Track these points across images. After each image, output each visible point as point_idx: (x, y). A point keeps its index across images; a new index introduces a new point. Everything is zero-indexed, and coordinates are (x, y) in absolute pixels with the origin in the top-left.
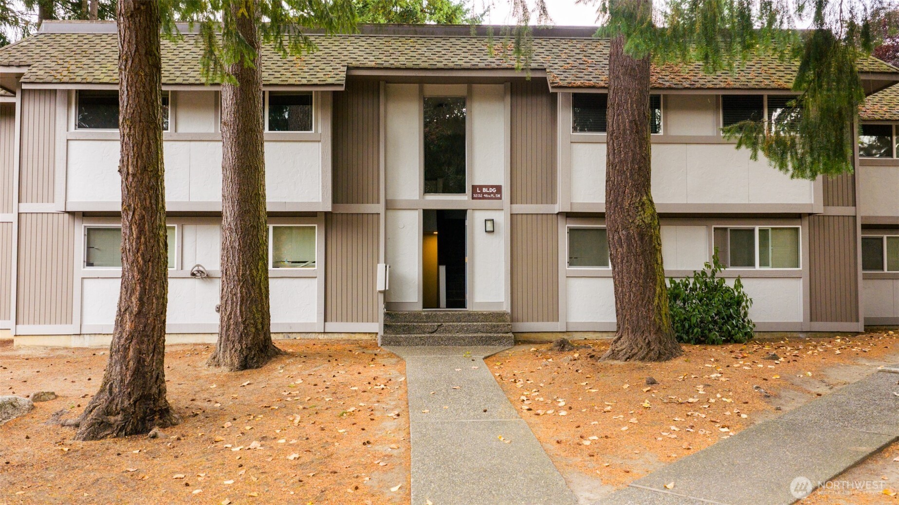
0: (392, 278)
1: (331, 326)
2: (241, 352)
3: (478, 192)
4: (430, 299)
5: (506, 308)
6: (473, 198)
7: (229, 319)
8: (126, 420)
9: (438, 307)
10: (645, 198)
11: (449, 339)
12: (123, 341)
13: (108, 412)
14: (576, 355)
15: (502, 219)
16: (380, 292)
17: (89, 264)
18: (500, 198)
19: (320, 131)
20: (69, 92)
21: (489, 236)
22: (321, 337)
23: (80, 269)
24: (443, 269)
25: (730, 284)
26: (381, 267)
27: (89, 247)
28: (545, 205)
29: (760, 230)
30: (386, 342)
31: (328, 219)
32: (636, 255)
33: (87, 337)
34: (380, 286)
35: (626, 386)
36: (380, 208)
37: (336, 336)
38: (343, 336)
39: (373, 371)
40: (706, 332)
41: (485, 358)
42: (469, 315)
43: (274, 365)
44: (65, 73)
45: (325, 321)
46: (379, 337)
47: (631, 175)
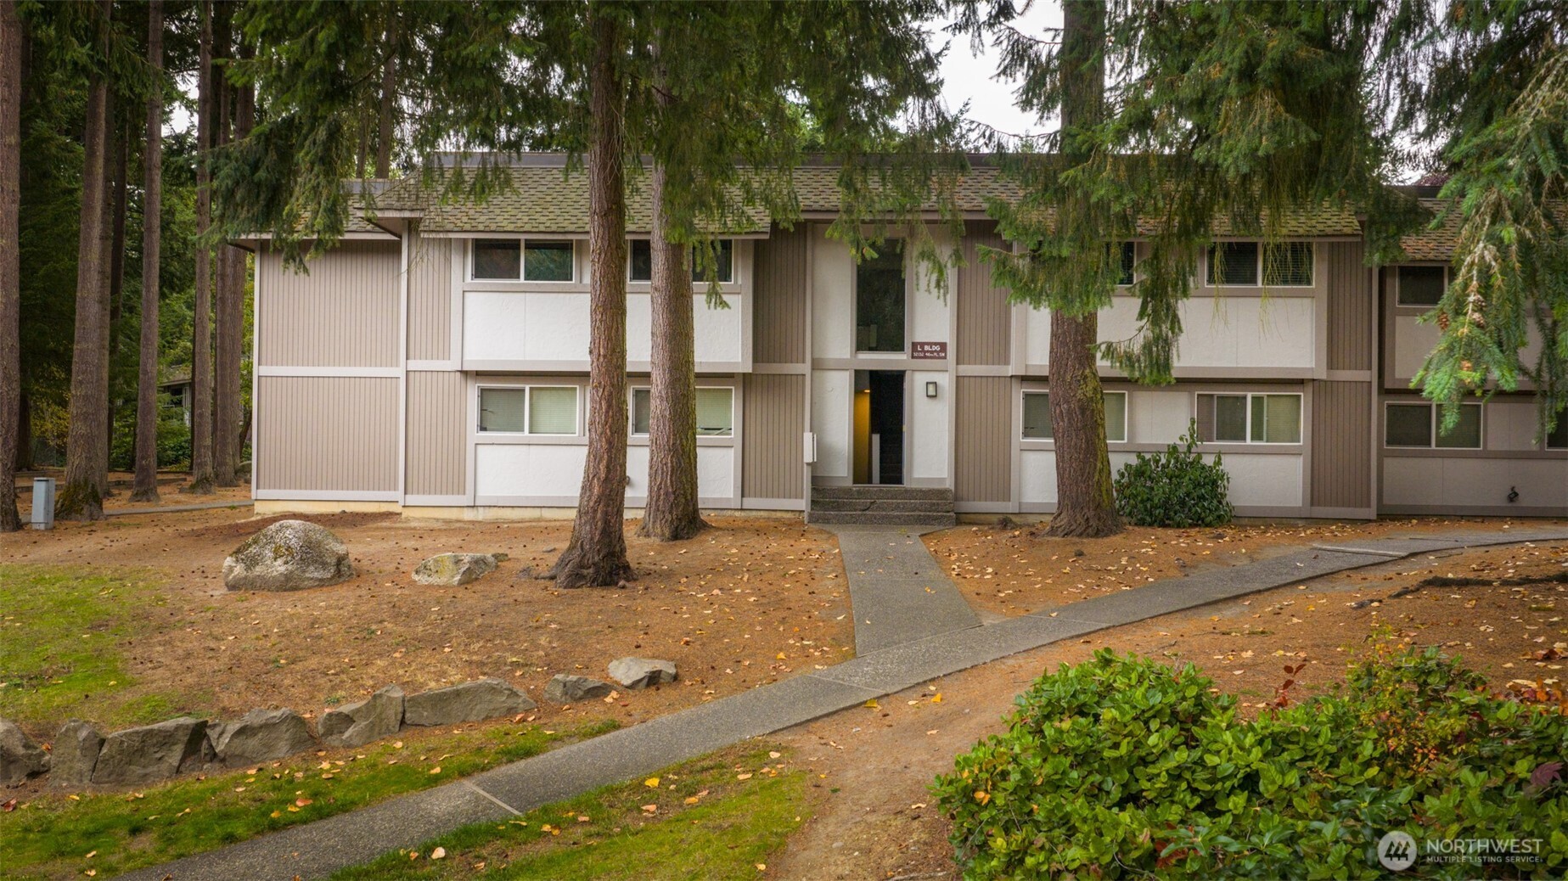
0: (821, 448)
1: (750, 502)
2: (672, 522)
3: (919, 350)
4: (861, 473)
5: (949, 484)
6: (913, 357)
7: (659, 489)
8: (597, 572)
9: (870, 481)
10: (1087, 371)
11: (883, 517)
12: (591, 504)
13: (582, 566)
14: (1017, 533)
15: (946, 381)
16: (808, 464)
17: (483, 428)
18: (945, 358)
19: (740, 282)
20: (465, 241)
21: (930, 400)
22: (737, 514)
23: (474, 434)
24: (876, 438)
25: (1208, 460)
26: (808, 437)
27: (482, 410)
28: (996, 367)
29: (1253, 398)
30: (813, 519)
31: (746, 382)
32: (1077, 430)
33: (481, 509)
34: (808, 457)
35: (1054, 558)
36: (805, 368)
37: (754, 513)
38: (762, 513)
39: (804, 544)
40: (1172, 513)
41: (922, 536)
42: (906, 491)
43: (703, 537)
44: (465, 219)
45: (743, 496)
46: (806, 515)
47: (1075, 347)
